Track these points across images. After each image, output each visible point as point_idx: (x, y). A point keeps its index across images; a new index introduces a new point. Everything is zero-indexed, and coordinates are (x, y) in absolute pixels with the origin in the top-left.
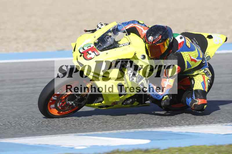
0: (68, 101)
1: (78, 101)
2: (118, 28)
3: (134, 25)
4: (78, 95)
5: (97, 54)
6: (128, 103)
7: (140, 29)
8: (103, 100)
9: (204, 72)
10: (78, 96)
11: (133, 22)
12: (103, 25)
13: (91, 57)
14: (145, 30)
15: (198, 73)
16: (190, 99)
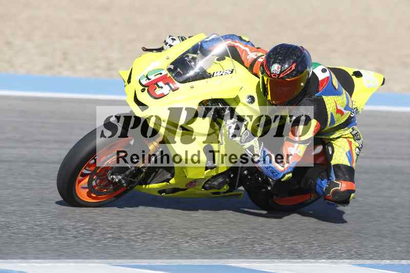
0: (112, 174)
1: (130, 176)
2: (204, 47)
3: (233, 43)
5: (173, 87)
6: (214, 185)
7: (244, 50)
8: (172, 176)
9: (351, 133)
11: (231, 37)
12: (175, 40)
13: (163, 93)
14: (252, 52)
15: (340, 135)
16: (326, 180)
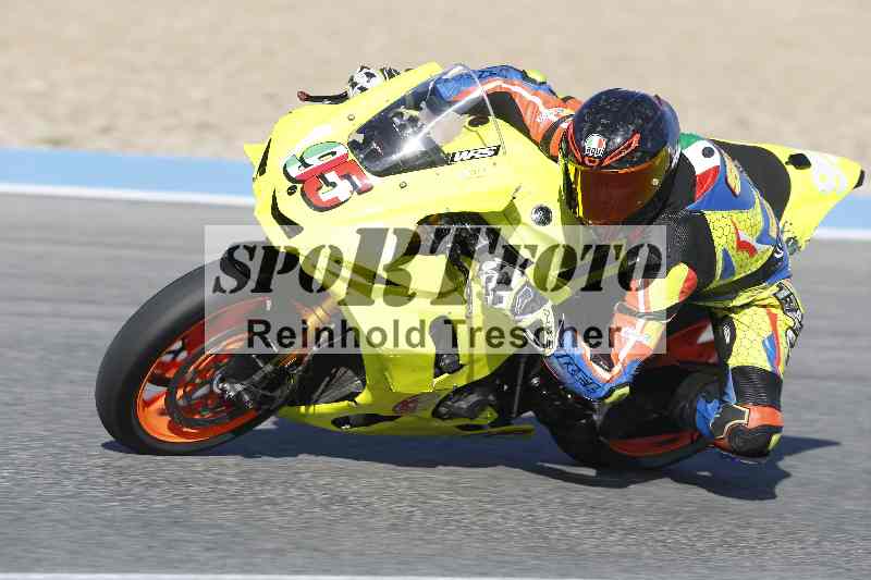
0: (222, 380)
1: (264, 385)
3: (504, 85)
4: (267, 358)
5: (359, 185)
6: (460, 408)
7: (530, 102)
8: (363, 386)
10: (266, 363)
11: (503, 71)
12: (373, 76)
13: (337, 198)
14: (548, 108)
15: (751, 299)
16: (715, 403)
